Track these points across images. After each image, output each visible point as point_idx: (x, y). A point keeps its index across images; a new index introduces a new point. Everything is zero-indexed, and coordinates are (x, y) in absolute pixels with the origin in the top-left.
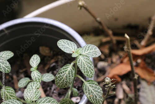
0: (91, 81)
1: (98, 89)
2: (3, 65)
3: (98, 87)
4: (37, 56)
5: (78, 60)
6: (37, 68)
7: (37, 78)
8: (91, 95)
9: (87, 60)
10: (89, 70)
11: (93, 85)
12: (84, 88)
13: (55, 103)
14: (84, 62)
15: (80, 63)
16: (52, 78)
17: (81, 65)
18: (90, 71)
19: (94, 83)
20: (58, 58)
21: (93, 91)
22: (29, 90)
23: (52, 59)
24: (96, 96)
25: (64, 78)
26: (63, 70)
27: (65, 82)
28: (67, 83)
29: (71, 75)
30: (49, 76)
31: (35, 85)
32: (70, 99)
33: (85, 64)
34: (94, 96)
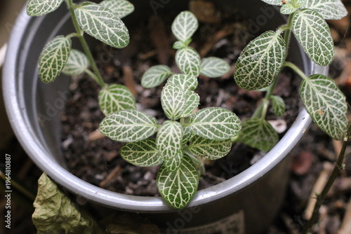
0: (321, 78)
1: (338, 98)
2: (110, 29)
3: (336, 92)
4: (189, 15)
5: (296, 21)
6: (189, 41)
7: (190, 66)
8: (319, 110)
9: (316, 23)
10: (322, 47)
11: (324, 87)
12: (305, 92)
13: (235, 123)
14: (310, 26)
15: (300, 29)
16: (224, 70)
17: (303, 34)
18: (324, 49)
19: (328, 83)
20: (235, 29)
21: (324, 101)
22: (173, 88)
23: (218, 30)
24: (330, 113)
25: (257, 65)
26: (256, 46)
27: (260, 76)
28: (264, 76)
29: (275, 57)
30: (218, 64)
31: (185, 81)
32: (264, 121)
33: (313, 32)
34: (328, 113)
